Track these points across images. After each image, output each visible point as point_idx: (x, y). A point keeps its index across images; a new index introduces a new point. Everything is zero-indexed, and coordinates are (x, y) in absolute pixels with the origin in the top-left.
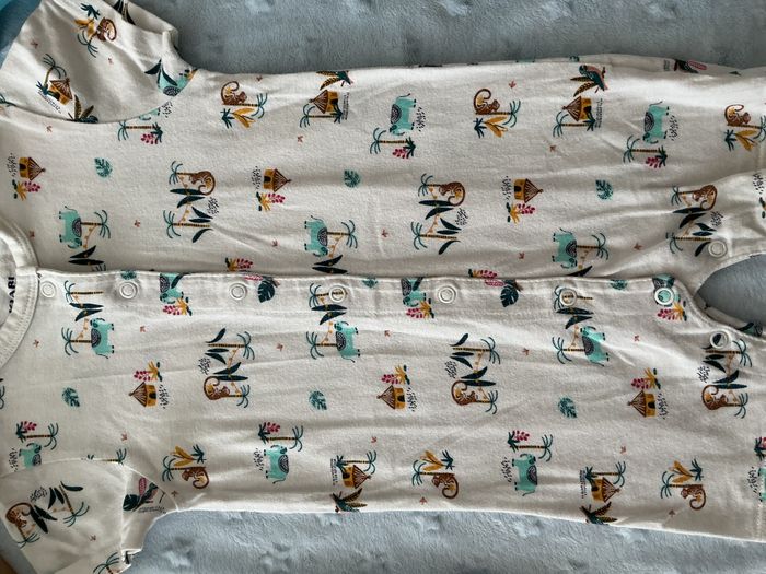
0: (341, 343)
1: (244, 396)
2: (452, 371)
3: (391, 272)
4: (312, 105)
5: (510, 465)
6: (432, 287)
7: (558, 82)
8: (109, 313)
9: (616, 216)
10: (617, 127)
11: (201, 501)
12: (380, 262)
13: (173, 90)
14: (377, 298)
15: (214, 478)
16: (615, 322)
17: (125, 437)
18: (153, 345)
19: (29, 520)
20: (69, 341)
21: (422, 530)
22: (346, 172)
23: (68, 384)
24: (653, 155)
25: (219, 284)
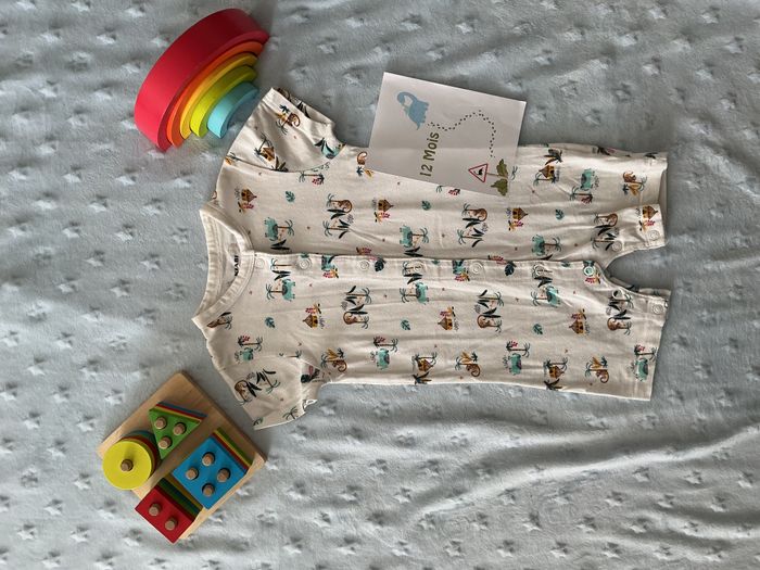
0: (419, 294)
1: (366, 322)
2: (478, 310)
3: (447, 256)
5: (507, 359)
6: (469, 265)
7: (537, 157)
8: (294, 277)
9: (566, 229)
10: (567, 181)
11: (342, 378)
12: (441, 251)
13: (331, 155)
14: (439, 270)
15: (350, 366)
16: (564, 284)
17: (300, 344)
18: (316, 294)
19: (246, 389)
20: (270, 292)
21: (460, 394)
22: (423, 202)
23: (268, 315)
24: (585, 197)
25: (354, 262)
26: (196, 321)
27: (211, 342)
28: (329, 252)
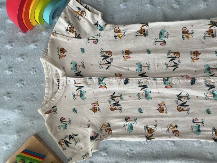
0: (146, 95)
1: (120, 110)
2: (177, 103)
3: (160, 76)
4: (138, 32)
5: (193, 127)
6: (172, 80)
7: (205, 25)
8: (85, 88)
11: (110, 137)
12: (157, 74)
13: (101, 29)
14: (157, 83)
15: (113, 131)
17: (89, 121)
18: (96, 96)
19: (64, 144)
20: (74, 96)
21: (170, 145)
22: (147, 50)
23: (74, 107)
25: (114, 81)
26: (39, 111)
27: (46, 121)
28: (101, 76)
